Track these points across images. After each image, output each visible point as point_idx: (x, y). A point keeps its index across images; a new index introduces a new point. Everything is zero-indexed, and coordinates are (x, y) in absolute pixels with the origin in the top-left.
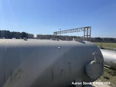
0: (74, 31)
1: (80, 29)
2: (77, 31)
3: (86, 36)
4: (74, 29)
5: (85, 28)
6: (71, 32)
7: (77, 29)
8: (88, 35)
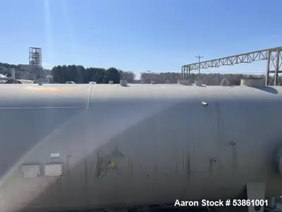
0: (239, 61)
1: (256, 54)
2: (246, 60)
3: (273, 72)
4: (237, 56)
5: (270, 51)
6: (229, 63)
7: (248, 54)
8: (278, 72)
